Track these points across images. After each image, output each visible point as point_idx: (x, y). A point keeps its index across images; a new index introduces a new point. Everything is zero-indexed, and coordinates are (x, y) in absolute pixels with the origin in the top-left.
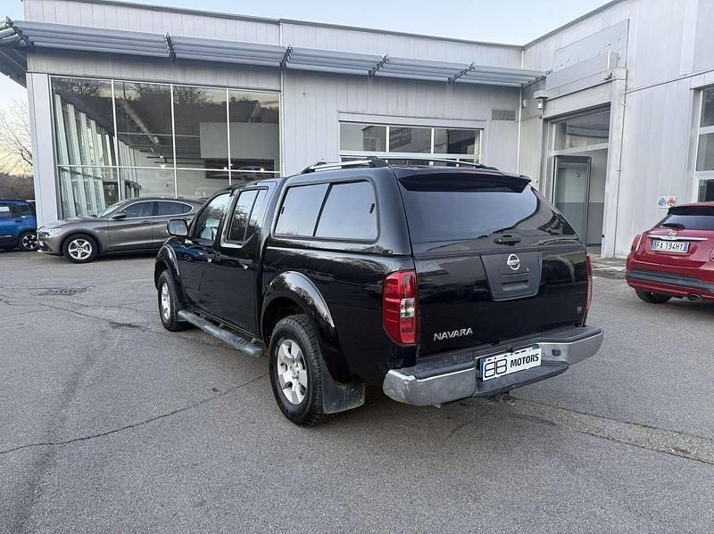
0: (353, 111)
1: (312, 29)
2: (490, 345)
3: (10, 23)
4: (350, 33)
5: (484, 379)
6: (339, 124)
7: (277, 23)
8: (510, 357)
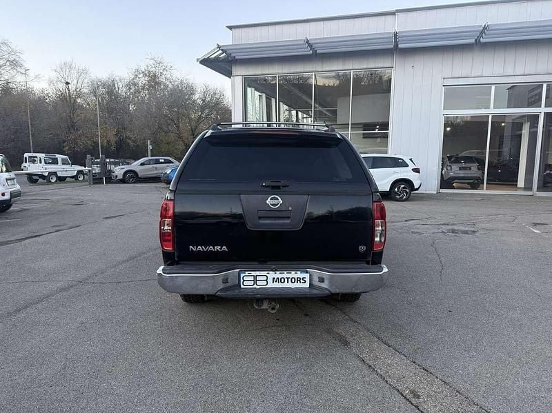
0: (457, 76)
1: (423, 13)
2: (257, 263)
3: (219, 47)
4: (465, 9)
5: (242, 286)
6: (444, 88)
7: (393, 13)
8: (271, 275)
